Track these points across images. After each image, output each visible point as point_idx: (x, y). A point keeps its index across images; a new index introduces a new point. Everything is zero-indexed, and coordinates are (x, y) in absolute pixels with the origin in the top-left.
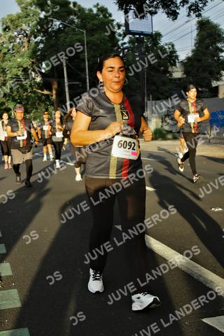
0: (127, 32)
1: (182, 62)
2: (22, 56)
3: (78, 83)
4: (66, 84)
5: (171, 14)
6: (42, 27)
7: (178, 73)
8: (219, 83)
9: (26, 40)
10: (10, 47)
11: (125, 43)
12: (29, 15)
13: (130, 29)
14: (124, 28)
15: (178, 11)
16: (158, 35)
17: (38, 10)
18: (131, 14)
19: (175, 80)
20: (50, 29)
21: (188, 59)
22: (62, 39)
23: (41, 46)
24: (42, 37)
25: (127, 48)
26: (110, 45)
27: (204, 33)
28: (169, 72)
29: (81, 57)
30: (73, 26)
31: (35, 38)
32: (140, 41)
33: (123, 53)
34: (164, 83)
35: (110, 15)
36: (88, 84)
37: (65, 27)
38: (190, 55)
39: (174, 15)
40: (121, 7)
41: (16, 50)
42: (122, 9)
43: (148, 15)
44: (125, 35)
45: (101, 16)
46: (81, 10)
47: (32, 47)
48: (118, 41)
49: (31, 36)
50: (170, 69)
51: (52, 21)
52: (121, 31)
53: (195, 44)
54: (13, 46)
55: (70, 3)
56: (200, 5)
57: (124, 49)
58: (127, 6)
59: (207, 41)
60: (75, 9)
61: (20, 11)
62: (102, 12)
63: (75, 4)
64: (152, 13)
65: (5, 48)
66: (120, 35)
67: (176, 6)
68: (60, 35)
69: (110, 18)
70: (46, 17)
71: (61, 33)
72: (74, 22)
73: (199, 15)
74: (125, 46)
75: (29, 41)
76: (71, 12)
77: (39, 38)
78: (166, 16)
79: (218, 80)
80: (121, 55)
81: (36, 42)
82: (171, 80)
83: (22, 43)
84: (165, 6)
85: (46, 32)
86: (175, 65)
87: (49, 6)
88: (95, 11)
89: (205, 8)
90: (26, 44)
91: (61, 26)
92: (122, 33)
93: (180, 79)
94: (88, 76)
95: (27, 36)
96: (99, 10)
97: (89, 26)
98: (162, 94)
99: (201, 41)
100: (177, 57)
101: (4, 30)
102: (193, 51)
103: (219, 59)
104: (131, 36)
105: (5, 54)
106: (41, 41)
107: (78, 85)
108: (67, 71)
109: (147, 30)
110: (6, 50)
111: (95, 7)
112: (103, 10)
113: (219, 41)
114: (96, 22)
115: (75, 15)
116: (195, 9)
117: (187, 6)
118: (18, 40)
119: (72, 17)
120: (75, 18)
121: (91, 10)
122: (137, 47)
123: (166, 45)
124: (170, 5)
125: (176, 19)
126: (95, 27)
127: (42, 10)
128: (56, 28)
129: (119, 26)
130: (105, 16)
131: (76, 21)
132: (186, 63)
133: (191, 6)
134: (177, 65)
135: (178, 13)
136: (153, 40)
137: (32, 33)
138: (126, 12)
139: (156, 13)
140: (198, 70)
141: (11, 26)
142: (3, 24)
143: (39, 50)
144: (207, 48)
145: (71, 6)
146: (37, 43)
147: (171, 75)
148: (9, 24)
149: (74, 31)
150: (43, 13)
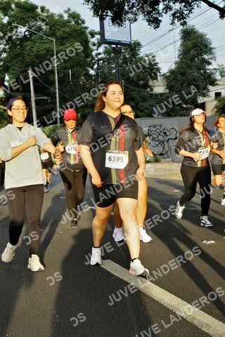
0: (103, 41)
1: (163, 75)
3: (46, 98)
4: (33, 99)
5: (153, 22)
6: (5, 34)
7: (159, 87)
8: (205, 99)
11: (100, 54)
13: (106, 38)
14: (98, 37)
15: (160, 18)
16: (138, 45)
18: (108, 21)
19: (156, 95)
20: (14, 37)
21: (172, 72)
22: (28, 47)
23: (4, 55)
24: (5, 45)
25: (102, 59)
26: (83, 55)
27: (189, 43)
28: (149, 86)
30: (41, 34)
32: (116, 51)
33: (98, 65)
34: (144, 99)
35: (83, 22)
36: (58, 99)
37: (31, 34)
38: (173, 67)
39: (155, 22)
40: (96, 13)
42: (98, 15)
43: (127, 22)
44: (100, 44)
45: (73, 23)
46: (50, 15)
48: (92, 51)
50: (151, 83)
51: (17, 27)
52: (95, 40)
53: (179, 56)
55: (37, 8)
56: (186, 12)
57: (99, 60)
58: (103, 12)
59: (193, 52)
60: (43, 14)
62: (74, 18)
63: (43, 9)
64: (131, 21)
66: (94, 45)
67: (158, 13)
68: (25, 44)
69: (83, 25)
70: (9, 23)
71: (26, 42)
72: (42, 29)
73: (184, 24)
74: (100, 56)
77: (1, 46)
78: (147, 23)
79: (204, 95)
80: (96, 66)
82: (152, 95)
85: (9, 40)
86: (156, 79)
87: (13, 10)
88: (66, 17)
89: (191, 15)
91: (27, 33)
92: (96, 42)
93: (162, 95)
94: (57, 91)
96: (70, 16)
97: (59, 33)
98: (142, 111)
99: (185, 52)
100: (158, 70)
102: (176, 63)
103: (205, 73)
104: (106, 46)
106: (4, 50)
107: (47, 100)
108: (34, 84)
109: (125, 39)
111: (66, 12)
112: (75, 16)
113: (206, 53)
114: (67, 29)
115: (43, 20)
116: (179, 16)
117: (170, 13)
119: (39, 23)
120: (43, 24)
121: (61, 16)
122: (113, 59)
123: (147, 56)
124: (151, 12)
125: (158, 27)
126: (66, 35)
127: (5, 15)
128: (21, 35)
129: (93, 35)
130: (77, 23)
131: (44, 27)
132: (169, 76)
133: (175, 13)
134: (159, 78)
135: (160, 21)
136: (132, 50)
138: (102, 19)
139: (136, 20)
140: (181, 85)
143: (2, 60)
144: (192, 59)
145: (39, 10)
147: (152, 90)
149: (42, 39)
150: (7, 18)
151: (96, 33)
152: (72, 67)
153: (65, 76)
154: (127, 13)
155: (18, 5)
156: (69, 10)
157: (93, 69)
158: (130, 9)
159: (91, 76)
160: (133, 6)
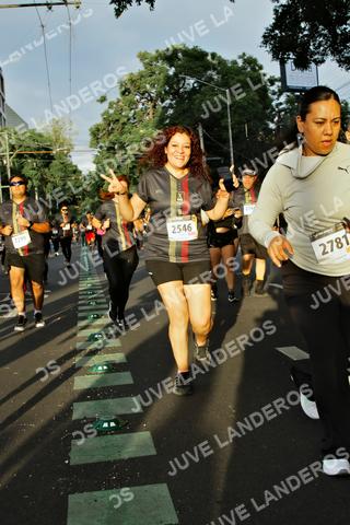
0: (285, 88)
2: (146, 126)
3: (219, 158)
5: (344, 62)
6: (171, 87)
9: (150, 105)
10: (131, 115)
11: (281, 104)
12: (154, 73)
13: (288, 84)
14: (279, 84)
17: (166, 66)
18: (289, 65)
20: (182, 90)
23: (171, 111)
24: (172, 100)
25: (284, 110)
26: (261, 106)
29: (223, 124)
30: (212, 84)
31: (162, 102)
33: (279, 117)
35: (261, 68)
36: (232, 159)
37: (201, 85)
40: (275, 56)
41: (138, 119)
42: (278, 58)
43: (313, 65)
44: (281, 93)
45: (249, 69)
46: (222, 62)
47: (158, 114)
48: (272, 100)
49: (156, 101)
51: (184, 79)
52: (275, 88)
54: (135, 113)
55: (207, 54)
57: (280, 111)
58: (284, 54)
60: (214, 62)
61: (143, 69)
63: (214, 55)
64: (318, 62)
65: (125, 116)
66: (274, 93)
68: (194, 97)
69: (260, 71)
70: (176, 75)
71: (195, 94)
72: (213, 79)
74: (281, 107)
75: (154, 107)
76: (208, 66)
77: (168, 102)
80: (276, 119)
81: (164, 107)
83: (146, 109)
84: (336, 52)
85: (176, 94)
87: (180, 60)
88: (240, 62)
90: (151, 111)
91: (195, 85)
92: (276, 90)
94: (232, 149)
95: (151, 100)
96: (245, 61)
97: (232, 83)
101: (123, 93)
104: (289, 94)
105: (124, 124)
106: (171, 106)
109: (311, 85)
110: (126, 120)
111: (240, 57)
112: (251, 62)
114: (242, 78)
115: (215, 69)
118: (140, 106)
119: (209, 72)
120: (214, 73)
121: (235, 62)
124: (342, 50)
127: (171, 66)
128: (189, 88)
129: (272, 81)
130: (253, 69)
131: (216, 77)
137: (159, 95)
138: (283, 63)
139: (323, 61)
141: (132, 89)
142: (122, 85)
143: (168, 117)
145: (209, 58)
146: (165, 109)
148: (129, 86)
149: (213, 91)
150: (173, 69)
151: (276, 80)
152: (248, 121)
153: (240, 132)
154: (313, 53)
155: (186, 53)
156: (244, 54)
157: (273, 122)
158: (316, 48)
159: (271, 130)
160: (320, 45)
